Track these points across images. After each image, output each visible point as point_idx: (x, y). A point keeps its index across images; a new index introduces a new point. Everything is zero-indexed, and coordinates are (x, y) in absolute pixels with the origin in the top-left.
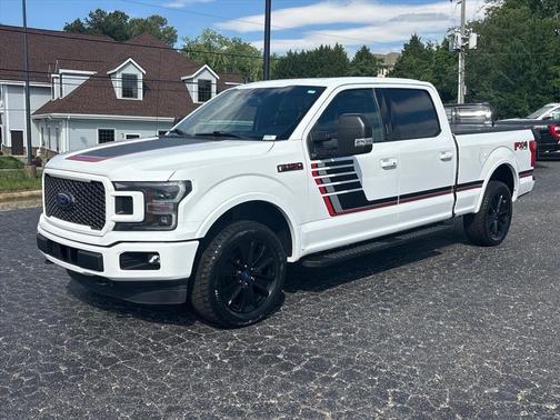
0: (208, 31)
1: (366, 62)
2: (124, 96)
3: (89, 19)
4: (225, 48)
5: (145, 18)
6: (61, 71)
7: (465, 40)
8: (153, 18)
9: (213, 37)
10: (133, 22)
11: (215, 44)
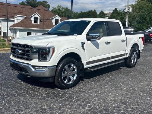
0: (59, 5)
1: (102, 15)
2: (34, 23)
3: (26, 1)
4: (63, 10)
5: (42, 1)
6: (17, 15)
7: (128, 9)
8: (44, 1)
9: (60, 7)
10: (38, 2)
11: (61, 9)
